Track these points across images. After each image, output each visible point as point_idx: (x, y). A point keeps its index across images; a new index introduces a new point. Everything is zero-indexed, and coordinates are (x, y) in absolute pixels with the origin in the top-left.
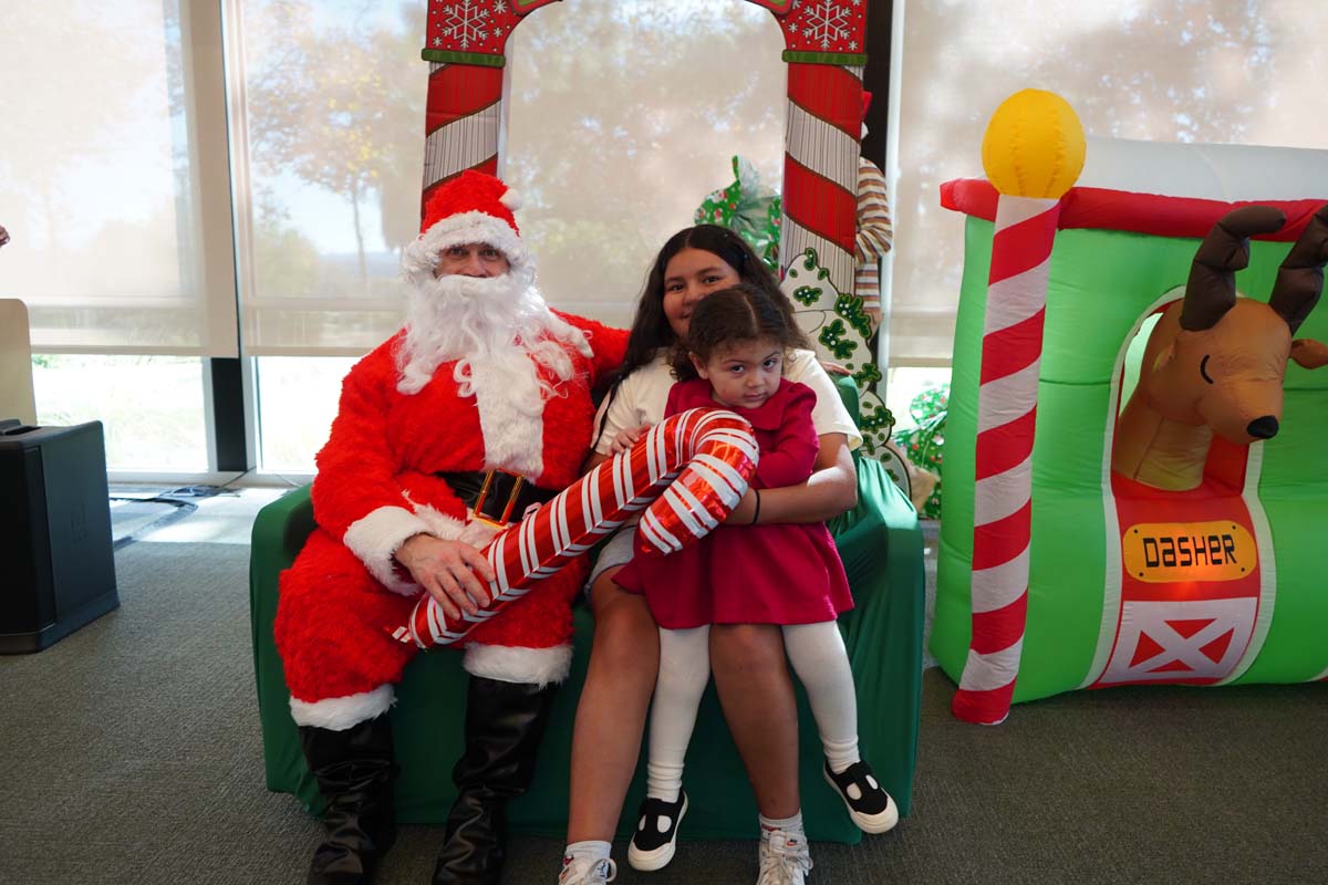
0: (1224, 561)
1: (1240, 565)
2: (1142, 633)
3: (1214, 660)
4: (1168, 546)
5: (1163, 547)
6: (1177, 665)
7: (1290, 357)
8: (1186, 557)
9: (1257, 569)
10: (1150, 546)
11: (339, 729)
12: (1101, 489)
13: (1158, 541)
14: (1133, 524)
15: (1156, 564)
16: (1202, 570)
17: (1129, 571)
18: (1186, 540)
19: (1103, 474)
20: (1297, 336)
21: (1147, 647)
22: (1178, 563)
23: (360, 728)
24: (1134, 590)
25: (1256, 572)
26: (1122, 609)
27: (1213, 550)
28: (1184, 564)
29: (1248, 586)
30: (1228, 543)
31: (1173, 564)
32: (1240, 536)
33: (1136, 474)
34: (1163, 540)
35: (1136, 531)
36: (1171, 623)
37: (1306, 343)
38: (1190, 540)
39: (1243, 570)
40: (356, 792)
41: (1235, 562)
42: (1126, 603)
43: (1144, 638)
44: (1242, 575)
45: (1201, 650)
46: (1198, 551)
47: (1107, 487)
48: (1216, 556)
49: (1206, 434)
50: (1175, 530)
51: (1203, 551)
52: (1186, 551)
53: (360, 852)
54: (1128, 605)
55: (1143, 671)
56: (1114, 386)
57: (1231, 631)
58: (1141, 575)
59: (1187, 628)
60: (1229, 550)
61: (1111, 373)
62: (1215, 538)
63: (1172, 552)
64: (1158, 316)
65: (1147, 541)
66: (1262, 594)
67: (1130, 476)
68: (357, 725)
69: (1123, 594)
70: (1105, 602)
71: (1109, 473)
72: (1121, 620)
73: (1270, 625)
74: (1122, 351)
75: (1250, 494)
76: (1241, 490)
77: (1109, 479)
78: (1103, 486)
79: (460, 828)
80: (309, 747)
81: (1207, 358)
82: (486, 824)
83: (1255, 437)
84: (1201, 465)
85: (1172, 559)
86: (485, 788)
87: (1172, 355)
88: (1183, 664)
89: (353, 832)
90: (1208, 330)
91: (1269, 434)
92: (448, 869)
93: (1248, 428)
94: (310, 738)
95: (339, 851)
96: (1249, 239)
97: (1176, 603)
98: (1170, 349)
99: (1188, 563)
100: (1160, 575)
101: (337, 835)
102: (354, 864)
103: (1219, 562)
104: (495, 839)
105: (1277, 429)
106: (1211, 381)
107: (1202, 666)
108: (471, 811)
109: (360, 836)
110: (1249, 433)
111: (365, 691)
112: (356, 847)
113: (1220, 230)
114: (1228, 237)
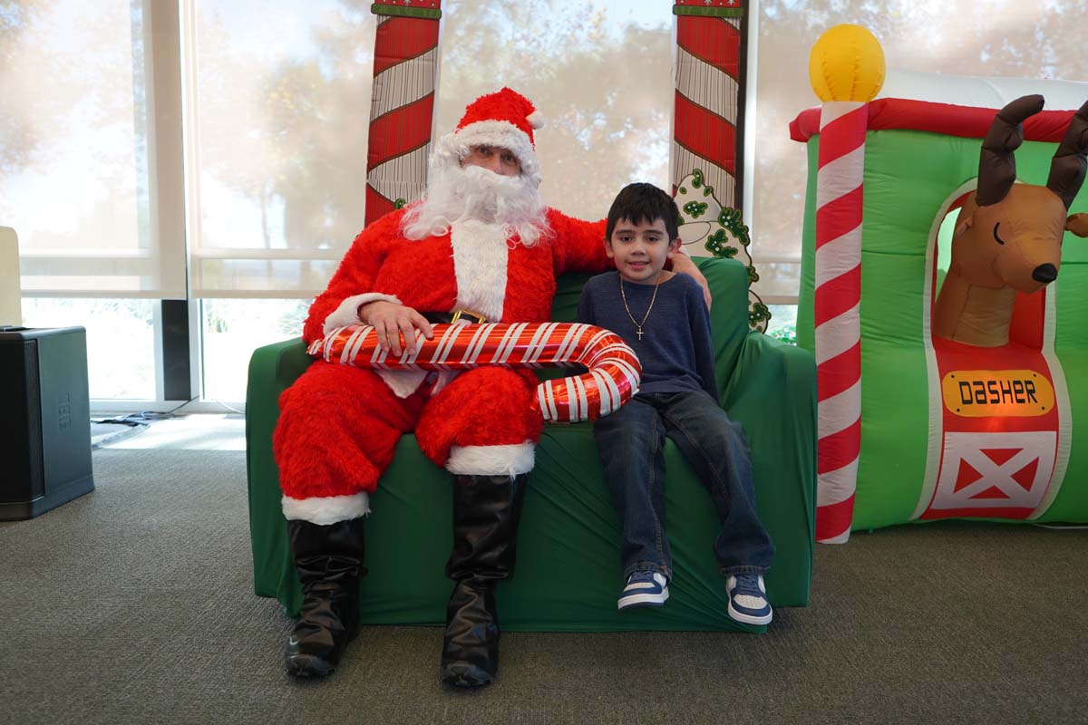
0: (1027, 401)
1: (1041, 403)
2: (962, 459)
3: (1024, 487)
4: (980, 388)
5: (975, 388)
6: (994, 492)
7: (1067, 229)
8: (995, 397)
9: (1055, 408)
10: (965, 388)
11: (322, 524)
12: (923, 343)
13: (971, 384)
14: (950, 371)
15: (970, 402)
16: (1008, 408)
17: (948, 408)
18: (994, 383)
19: (924, 330)
20: (1072, 211)
21: (967, 474)
22: (989, 401)
23: (338, 526)
24: (953, 423)
25: (1055, 410)
26: (943, 439)
27: (1017, 392)
28: (993, 402)
29: (1048, 422)
30: (1030, 387)
31: (984, 402)
32: (1039, 381)
33: (953, 335)
34: (975, 383)
35: (953, 377)
36: (986, 452)
37: (1079, 217)
38: (998, 383)
39: (1043, 408)
40: (330, 582)
41: (1036, 402)
42: (947, 434)
43: (964, 465)
44: (1044, 412)
46: (1004, 392)
47: (928, 341)
48: (1020, 396)
49: (1007, 296)
50: (985, 376)
51: (1009, 392)
52: (996, 392)
53: (331, 629)
55: (965, 498)
57: (1037, 460)
58: (958, 410)
59: (1000, 456)
60: (1031, 392)
61: (925, 247)
62: (1019, 383)
63: (983, 392)
64: (958, 211)
65: (962, 384)
66: (1060, 428)
67: (949, 338)
68: (337, 523)
69: (944, 426)
70: (930, 433)
71: (930, 331)
72: (943, 449)
73: (1069, 455)
74: (933, 230)
75: (1048, 351)
76: (1040, 347)
77: (930, 335)
78: (924, 340)
79: (459, 611)
80: (294, 538)
81: (998, 224)
82: (482, 606)
83: (1039, 283)
84: (1007, 326)
85: (983, 398)
86: (476, 576)
87: (970, 224)
88: (1000, 491)
89: (326, 614)
90: (997, 204)
91: (1050, 277)
92: (454, 643)
93: (1033, 275)
94: (297, 531)
95: (314, 627)
96: (1021, 125)
97: (988, 435)
98: (968, 220)
99: (996, 401)
100: (974, 411)
101: (312, 615)
102: (326, 638)
103: (1022, 401)
104: (490, 618)
105: (1056, 275)
106: (1002, 243)
107: (1017, 495)
108: (468, 595)
109: (331, 616)
110: (1034, 279)
111: (346, 493)
112: (328, 625)
113: (998, 119)
114: (1004, 124)
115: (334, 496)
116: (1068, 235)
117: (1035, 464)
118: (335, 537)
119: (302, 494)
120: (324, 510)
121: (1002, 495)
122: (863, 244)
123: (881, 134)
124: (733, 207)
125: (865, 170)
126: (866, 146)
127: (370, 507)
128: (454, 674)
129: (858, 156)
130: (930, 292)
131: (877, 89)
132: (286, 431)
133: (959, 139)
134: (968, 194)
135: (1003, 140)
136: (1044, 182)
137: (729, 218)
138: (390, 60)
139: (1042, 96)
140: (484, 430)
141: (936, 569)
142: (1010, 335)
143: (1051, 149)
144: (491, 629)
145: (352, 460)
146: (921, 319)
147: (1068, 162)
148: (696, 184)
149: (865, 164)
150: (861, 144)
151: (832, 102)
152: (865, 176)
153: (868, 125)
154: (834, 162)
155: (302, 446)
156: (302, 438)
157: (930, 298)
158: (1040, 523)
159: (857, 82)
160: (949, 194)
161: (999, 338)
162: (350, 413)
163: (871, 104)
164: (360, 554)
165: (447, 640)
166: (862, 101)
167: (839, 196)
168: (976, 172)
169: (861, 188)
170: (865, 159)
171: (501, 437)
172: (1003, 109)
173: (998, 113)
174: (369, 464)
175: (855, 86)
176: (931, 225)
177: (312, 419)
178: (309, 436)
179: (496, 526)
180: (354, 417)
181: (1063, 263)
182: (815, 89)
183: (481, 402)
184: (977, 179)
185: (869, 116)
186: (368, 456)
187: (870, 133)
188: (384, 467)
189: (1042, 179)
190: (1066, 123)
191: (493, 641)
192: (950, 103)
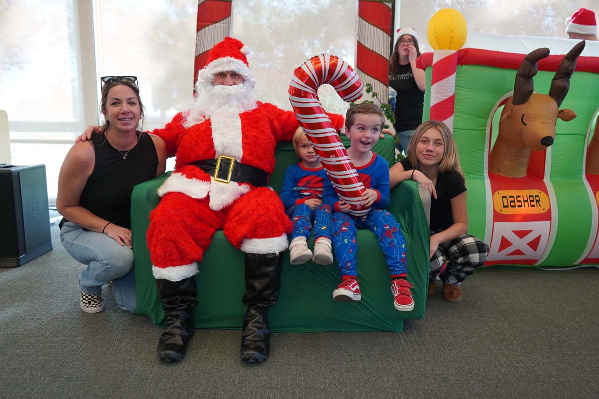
0: (536, 206)
1: (542, 207)
2: (502, 236)
3: (534, 250)
4: (512, 199)
5: (510, 199)
6: (518, 252)
7: (558, 117)
8: (520, 204)
9: (550, 210)
10: (505, 200)
11: (175, 281)
12: (484, 176)
13: (508, 197)
14: (497, 190)
15: (507, 206)
16: (526, 209)
17: (496, 209)
18: (520, 197)
19: (485, 169)
20: (561, 108)
21: (505, 243)
22: (517, 206)
23: (183, 281)
24: (498, 217)
26: (493, 226)
27: (531, 201)
28: (519, 206)
29: (547, 216)
30: (537, 198)
31: (514, 206)
32: (542, 195)
33: (499, 172)
34: (510, 197)
35: (499, 193)
36: (515, 232)
37: (565, 111)
38: (522, 197)
39: (544, 209)
40: (179, 310)
41: (540, 206)
42: (495, 223)
43: (503, 238)
44: (543, 212)
45: (528, 244)
46: (524, 201)
47: (486, 175)
48: (532, 203)
49: (527, 152)
50: (515, 193)
51: (527, 201)
52: (520, 201)
53: (181, 336)
54: (496, 224)
55: (503, 255)
56: (488, 131)
57: (540, 235)
58: (501, 211)
59: (521, 234)
60: (538, 201)
61: (486, 126)
62: (532, 196)
63: (514, 201)
65: (503, 197)
66: (552, 220)
67: (497, 173)
68: (183, 280)
69: (494, 219)
70: (486, 223)
71: (487, 170)
72: (493, 230)
73: (556, 233)
74: (490, 117)
75: (547, 180)
76: (543, 178)
77: (487, 172)
78: (485, 175)
79: (250, 323)
80: (160, 288)
81: (524, 115)
82: (261, 320)
83: (544, 146)
84: (527, 166)
85: (514, 205)
86: (258, 304)
87: (509, 115)
88: (520, 251)
89: (178, 327)
90: (524, 104)
91: (549, 143)
92: (247, 340)
93: (541, 142)
94: (161, 285)
95: (172, 335)
96: (537, 63)
97: (516, 223)
98: (508, 113)
99: (521, 206)
100: (509, 211)
101: (171, 328)
102: (179, 341)
103: (534, 206)
104: (265, 326)
105: (553, 142)
106: (526, 125)
107: (529, 253)
108: (254, 315)
109: (181, 328)
110: (542, 144)
111: (186, 264)
112: (180, 334)
113: (525, 60)
114: (528, 63)
115: (180, 265)
116: (559, 120)
117: (539, 237)
118: (182, 287)
119: (164, 265)
120: (175, 273)
121: (522, 253)
122: (454, 125)
123: (465, 67)
124: (387, 103)
125: (456, 86)
126: (456, 73)
127: (199, 269)
128: (247, 357)
129: (452, 79)
130: (488, 149)
131: (462, 43)
132: (153, 231)
133: (504, 70)
134: (509, 98)
135: (528, 70)
136: (547, 93)
137: (385, 109)
138: (206, 23)
139: (548, 49)
140: (261, 231)
141: (488, 294)
142: (528, 171)
143: (551, 75)
144: (266, 332)
145: (190, 246)
146: (483, 164)
147: (560, 82)
148: (368, 91)
149: (456, 83)
150: (454, 73)
151: (439, 50)
152: (456, 89)
153: (458, 62)
154: (440, 82)
155: (163, 239)
156: (163, 235)
157: (488, 153)
158: (541, 267)
159: (453, 40)
160: (499, 99)
161: (522, 173)
162: (189, 221)
163: (460, 51)
164: (195, 294)
165: (244, 338)
166: (455, 49)
167: (442, 100)
168: (513, 88)
169: (453, 96)
170: (456, 80)
171: (270, 234)
172: (529, 54)
173: (525, 57)
174: (198, 247)
175: (451, 42)
176: (489, 115)
177: (168, 226)
178: (167, 234)
179: (268, 279)
180: (191, 223)
181: (556, 134)
182: (430, 43)
183: (259, 216)
184: (513, 91)
185: (458, 58)
186: (197, 242)
187: (459, 66)
188: (205, 248)
189: (546, 91)
190: (560, 61)
191: (267, 338)
192: (500, 51)
